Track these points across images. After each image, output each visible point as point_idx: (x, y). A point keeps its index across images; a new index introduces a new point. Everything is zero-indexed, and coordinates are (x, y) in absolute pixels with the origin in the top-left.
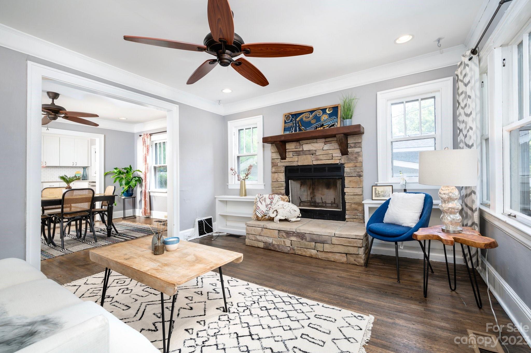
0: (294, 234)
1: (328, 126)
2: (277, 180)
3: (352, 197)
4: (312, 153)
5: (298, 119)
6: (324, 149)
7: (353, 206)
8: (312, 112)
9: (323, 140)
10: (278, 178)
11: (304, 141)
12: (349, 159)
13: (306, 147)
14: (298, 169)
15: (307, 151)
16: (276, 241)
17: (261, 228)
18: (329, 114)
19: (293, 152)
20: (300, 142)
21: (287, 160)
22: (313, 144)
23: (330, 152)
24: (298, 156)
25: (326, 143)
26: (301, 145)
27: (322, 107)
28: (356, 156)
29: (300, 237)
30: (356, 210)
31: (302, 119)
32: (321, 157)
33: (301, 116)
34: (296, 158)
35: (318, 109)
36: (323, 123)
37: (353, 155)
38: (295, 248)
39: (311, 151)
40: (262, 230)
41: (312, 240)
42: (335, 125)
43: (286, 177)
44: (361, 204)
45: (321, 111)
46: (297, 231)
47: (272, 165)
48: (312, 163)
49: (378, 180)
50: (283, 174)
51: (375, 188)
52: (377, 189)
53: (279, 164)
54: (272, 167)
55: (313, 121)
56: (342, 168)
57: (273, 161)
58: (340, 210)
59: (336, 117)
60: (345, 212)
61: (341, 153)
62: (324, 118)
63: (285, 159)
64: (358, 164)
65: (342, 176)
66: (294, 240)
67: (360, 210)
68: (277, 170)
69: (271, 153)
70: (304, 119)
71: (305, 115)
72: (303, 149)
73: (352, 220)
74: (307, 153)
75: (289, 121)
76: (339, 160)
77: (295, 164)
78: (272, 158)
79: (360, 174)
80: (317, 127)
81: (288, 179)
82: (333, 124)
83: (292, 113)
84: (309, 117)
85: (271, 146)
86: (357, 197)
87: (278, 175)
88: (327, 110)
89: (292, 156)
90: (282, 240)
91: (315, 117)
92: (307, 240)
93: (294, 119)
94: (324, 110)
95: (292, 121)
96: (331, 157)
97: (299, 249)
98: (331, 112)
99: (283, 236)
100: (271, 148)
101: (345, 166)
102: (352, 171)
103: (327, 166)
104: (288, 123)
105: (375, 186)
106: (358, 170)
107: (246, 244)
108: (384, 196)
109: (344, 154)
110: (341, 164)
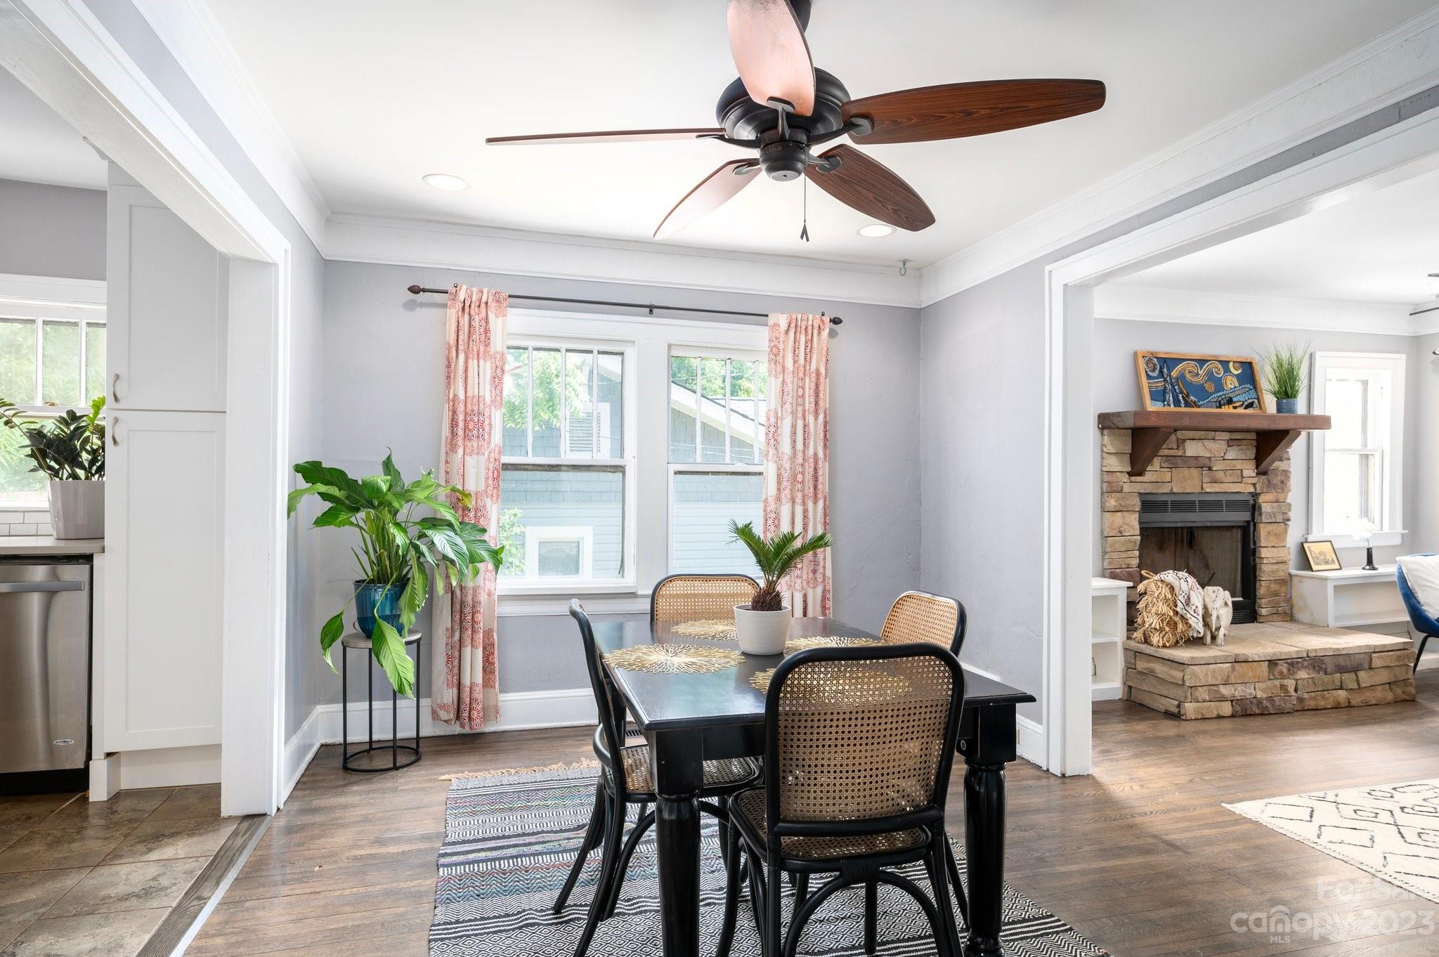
0: (1307, 663)
1: (1243, 405)
2: (1120, 532)
3: (1276, 567)
4: (1204, 465)
5: (1174, 374)
6: (1226, 458)
7: (1273, 586)
8: (1202, 362)
9: (1227, 436)
10: (1125, 527)
11: (1187, 433)
12: (1270, 484)
13: (1193, 448)
14: (1166, 503)
15: (1193, 459)
16: (1263, 690)
17: (1229, 664)
18: (1236, 375)
19: (1161, 456)
20: (1179, 433)
21: (1148, 476)
22: (1206, 443)
23: (1239, 465)
24: (1171, 470)
25: (1230, 444)
26: (1180, 443)
27: (1221, 356)
28: (1283, 478)
29: (1315, 667)
31: (1182, 376)
32: (1221, 475)
33: (1180, 367)
34: (1166, 475)
35: (1214, 359)
36: (1231, 395)
37: (1276, 475)
38: (1306, 696)
39: (1200, 459)
40: (1233, 669)
41: (1341, 669)
42: (1255, 406)
43: (1140, 523)
44: (1287, 581)
45: (1220, 366)
46: (1310, 654)
47: (1101, 488)
48: (1202, 489)
49: (1308, 530)
50: (1137, 515)
51: (1309, 547)
52: (1312, 550)
53: (1127, 488)
54: (1102, 494)
55: (1210, 387)
56: (1252, 502)
57: (1106, 478)
58: (1241, 599)
59: (1251, 387)
60: (1254, 602)
61: (1257, 469)
62: (1228, 383)
63: (1140, 474)
64: (1281, 496)
65: (1248, 522)
66: (1303, 677)
67: (1283, 595)
68: (1123, 504)
69: (1103, 454)
70: (1188, 376)
71: (1188, 367)
72: (1185, 453)
73: (1270, 618)
74: (1193, 462)
75: (1156, 374)
76: (1252, 486)
77: (1166, 489)
78: (1104, 469)
79: (1286, 517)
80: (1220, 402)
81: (1141, 529)
82: (1250, 401)
83: (1157, 352)
84: (1198, 374)
85: (1102, 434)
86: (1281, 566)
87: (1124, 517)
88: (1231, 365)
89: (1158, 469)
90: (1277, 683)
91: (1210, 375)
92: (1329, 670)
93: (1165, 370)
94: (1225, 363)
95: (1163, 376)
96: (1240, 478)
97: (1311, 698)
98: (1240, 371)
99: (1281, 673)
100: (1103, 440)
101: (1261, 499)
102: (1275, 510)
103: (1223, 498)
104: (1154, 378)
105: (1306, 542)
106: (1284, 509)
107: (1183, 718)
108: (1327, 563)
109: (1261, 473)
110: (1255, 495)
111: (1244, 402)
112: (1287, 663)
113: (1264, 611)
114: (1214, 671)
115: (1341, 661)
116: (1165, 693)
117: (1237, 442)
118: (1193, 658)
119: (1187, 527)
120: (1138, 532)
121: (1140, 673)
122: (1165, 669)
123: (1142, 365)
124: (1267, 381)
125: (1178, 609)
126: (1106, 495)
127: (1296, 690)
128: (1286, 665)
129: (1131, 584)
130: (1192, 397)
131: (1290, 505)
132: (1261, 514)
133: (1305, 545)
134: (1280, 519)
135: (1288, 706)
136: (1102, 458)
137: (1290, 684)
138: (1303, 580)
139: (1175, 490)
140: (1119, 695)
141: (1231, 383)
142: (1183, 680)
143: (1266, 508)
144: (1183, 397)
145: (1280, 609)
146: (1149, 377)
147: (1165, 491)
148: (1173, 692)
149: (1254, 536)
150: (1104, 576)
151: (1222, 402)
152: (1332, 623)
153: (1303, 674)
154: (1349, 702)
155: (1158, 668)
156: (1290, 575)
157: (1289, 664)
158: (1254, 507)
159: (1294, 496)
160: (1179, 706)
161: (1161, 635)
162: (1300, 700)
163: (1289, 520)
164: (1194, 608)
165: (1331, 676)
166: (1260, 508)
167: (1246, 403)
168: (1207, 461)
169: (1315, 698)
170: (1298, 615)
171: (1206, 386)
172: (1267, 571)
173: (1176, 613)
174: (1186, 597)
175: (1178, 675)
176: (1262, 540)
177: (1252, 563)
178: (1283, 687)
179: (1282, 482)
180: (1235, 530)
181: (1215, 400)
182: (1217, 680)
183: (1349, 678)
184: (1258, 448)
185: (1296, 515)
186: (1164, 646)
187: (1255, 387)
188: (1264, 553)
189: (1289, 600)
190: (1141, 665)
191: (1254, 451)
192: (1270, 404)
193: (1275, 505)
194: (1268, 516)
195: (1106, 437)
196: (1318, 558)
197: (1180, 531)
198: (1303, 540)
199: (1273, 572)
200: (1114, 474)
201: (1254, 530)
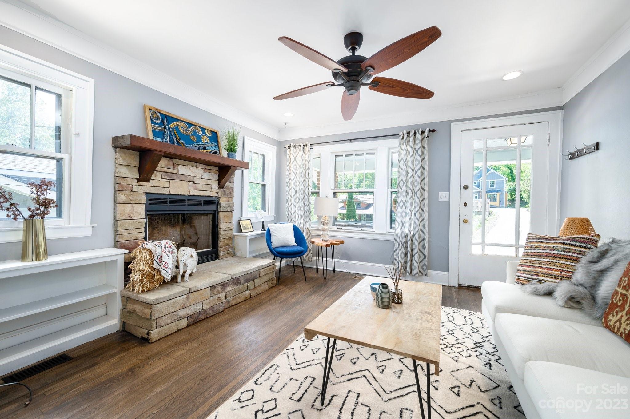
0: (231, 282)
2: (130, 217)
3: (227, 232)
4: (192, 181)
5: (172, 125)
6: (203, 178)
7: (226, 241)
8: (190, 124)
9: (203, 166)
10: (134, 213)
11: (179, 160)
12: (225, 193)
13: (183, 170)
14: (166, 200)
15: (183, 176)
16: (207, 304)
17: (185, 296)
18: (208, 137)
19: (162, 172)
20: (174, 160)
21: (152, 183)
22: (191, 168)
23: (209, 182)
24: (169, 181)
25: (205, 171)
26: (175, 166)
27: (201, 125)
28: (231, 191)
29: (235, 283)
30: (228, 245)
31: (176, 128)
32: (200, 187)
33: (176, 123)
34: (166, 183)
35: (197, 125)
36: (205, 146)
37: (228, 189)
38: (231, 299)
39: (188, 176)
40: (188, 298)
42: (217, 153)
43: (146, 211)
44: (232, 238)
45: (200, 130)
46: (233, 277)
47: (115, 187)
48: (189, 193)
49: (241, 215)
50: (143, 206)
51: (241, 222)
52: (243, 223)
53: (135, 189)
54: (115, 191)
55: (193, 138)
56: (217, 202)
57: (119, 181)
58: (211, 249)
59: (216, 144)
60: (217, 250)
61: (219, 185)
62: (204, 139)
63: (148, 180)
64: (230, 199)
65: (215, 211)
66: (229, 290)
67: (230, 245)
68: (132, 199)
69: (117, 165)
70: (181, 129)
71: (181, 124)
72: (178, 172)
73: (225, 256)
74: (183, 178)
75: (159, 121)
76: (216, 194)
77: (165, 191)
78: (117, 175)
79: (232, 209)
80: (199, 147)
81: (147, 215)
82: (215, 151)
83: (160, 110)
84: (187, 130)
85: (116, 152)
86: (229, 232)
87: (133, 207)
88: (206, 131)
89: (160, 179)
90: (216, 297)
91: (194, 133)
92: (242, 283)
93: (165, 121)
94: (203, 129)
95: (164, 125)
96: (210, 189)
97: (234, 299)
98: (211, 135)
99: (218, 291)
100: (116, 155)
101: (221, 200)
102: (227, 206)
103: (202, 199)
104: (157, 124)
105: (241, 220)
106: (231, 205)
107: (150, 341)
108: (248, 229)
109: (221, 186)
110: (218, 198)
111: (212, 151)
112: (220, 285)
113: (221, 254)
114: (174, 303)
115: (248, 277)
116: (141, 325)
117: (209, 171)
118: (157, 299)
119: (181, 214)
120: (144, 216)
121: (129, 312)
122: (142, 308)
123: (148, 114)
124: (224, 143)
125: (154, 266)
126: (118, 192)
127: (226, 298)
128: (220, 286)
129: (127, 251)
130: (182, 141)
131: (234, 203)
132: (220, 207)
133: (240, 221)
134: (229, 210)
135: (222, 308)
136: (116, 168)
137: (223, 296)
138: (239, 237)
139: (172, 193)
140: (118, 328)
141: (205, 140)
142: (151, 316)
143: (223, 204)
144: (176, 139)
145: (229, 251)
146: (152, 122)
147: (165, 193)
148: (145, 324)
149: (218, 218)
150: (115, 247)
151: (200, 148)
152: (248, 255)
153: (229, 289)
154: (251, 296)
155: (138, 307)
156: (234, 235)
157: (222, 285)
158: (218, 203)
159: (236, 200)
160: (148, 334)
161: (142, 285)
162: (228, 302)
163: (233, 210)
164: (164, 263)
165: (243, 285)
166: (220, 204)
167: (213, 151)
168: (192, 178)
169: (235, 299)
170: (238, 253)
171: (192, 137)
172: (223, 235)
173: (153, 269)
174: (159, 257)
175: (148, 311)
176: (221, 219)
177: (216, 231)
178: (219, 299)
179: (230, 193)
180: (209, 215)
181: (196, 146)
182: (176, 308)
183: (251, 284)
184: (219, 175)
185: (236, 208)
186: (143, 292)
187: (218, 145)
188: (222, 226)
189: (233, 247)
190: (130, 306)
191: (217, 176)
192: (225, 153)
193: (227, 203)
194: (224, 208)
195: (117, 153)
196: (245, 227)
197: (177, 216)
198: (239, 219)
199: (226, 235)
200: (125, 179)
201: (218, 215)
